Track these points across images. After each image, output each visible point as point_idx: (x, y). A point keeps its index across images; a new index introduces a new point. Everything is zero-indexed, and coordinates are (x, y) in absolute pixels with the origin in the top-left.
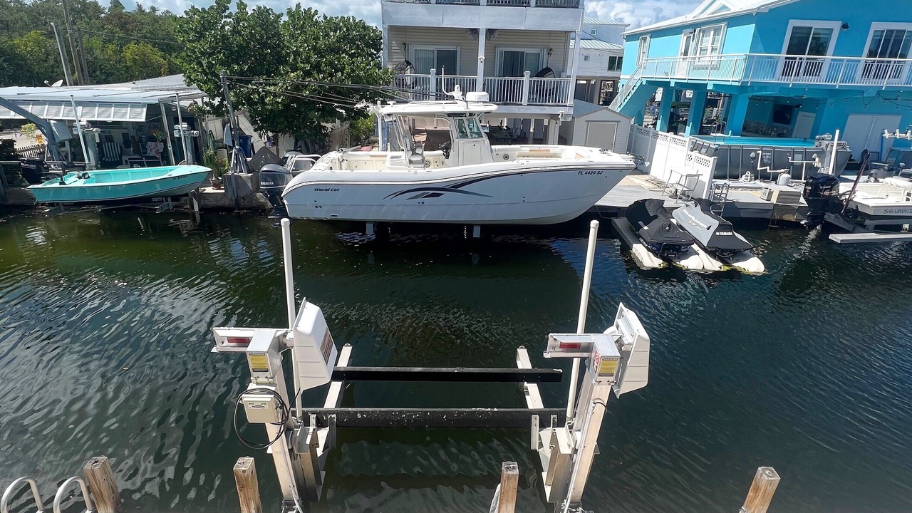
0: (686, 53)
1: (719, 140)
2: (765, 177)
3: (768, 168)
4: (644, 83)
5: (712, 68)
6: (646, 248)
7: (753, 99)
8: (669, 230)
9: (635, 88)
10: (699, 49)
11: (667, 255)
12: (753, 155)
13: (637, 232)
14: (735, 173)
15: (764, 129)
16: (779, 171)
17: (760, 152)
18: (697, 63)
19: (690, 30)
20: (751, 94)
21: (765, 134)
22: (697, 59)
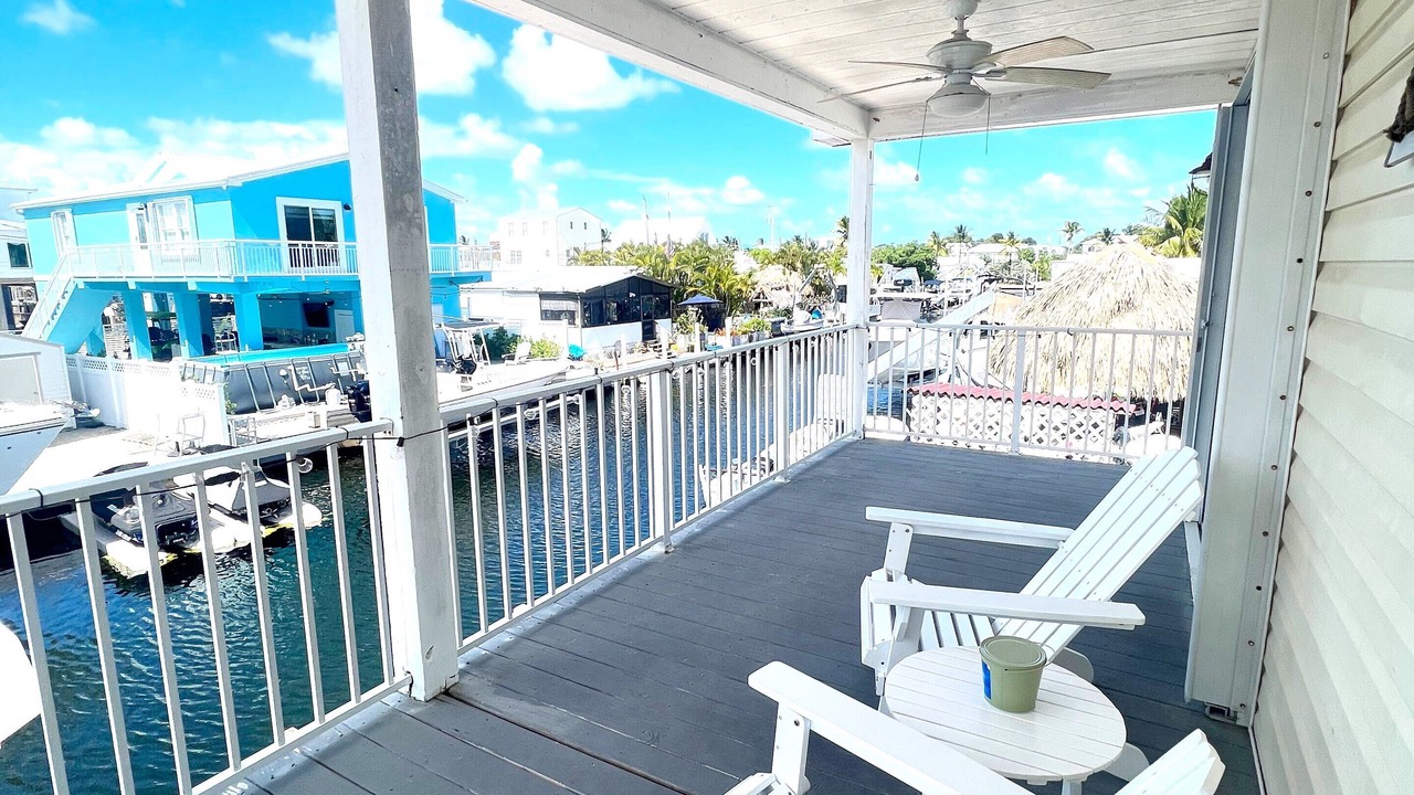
0: (143, 238)
1: (228, 359)
2: (310, 399)
3: (308, 386)
4: (81, 286)
5: (186, 260)
6: (131, 541)
7: (263, 299)
8: (162, 505)
9: (68, 296)
10: (162, 234)
11: (171, 541)
12: (283, 372)
13: (109, 524)
14: (267, 401)
15: (300, 337)
16: (323, 388)
17: (291, 367)
18: (164, 253)
19: (138, 205)
20: (260, 293)
21: (304, 343)
22: (164, 248)
